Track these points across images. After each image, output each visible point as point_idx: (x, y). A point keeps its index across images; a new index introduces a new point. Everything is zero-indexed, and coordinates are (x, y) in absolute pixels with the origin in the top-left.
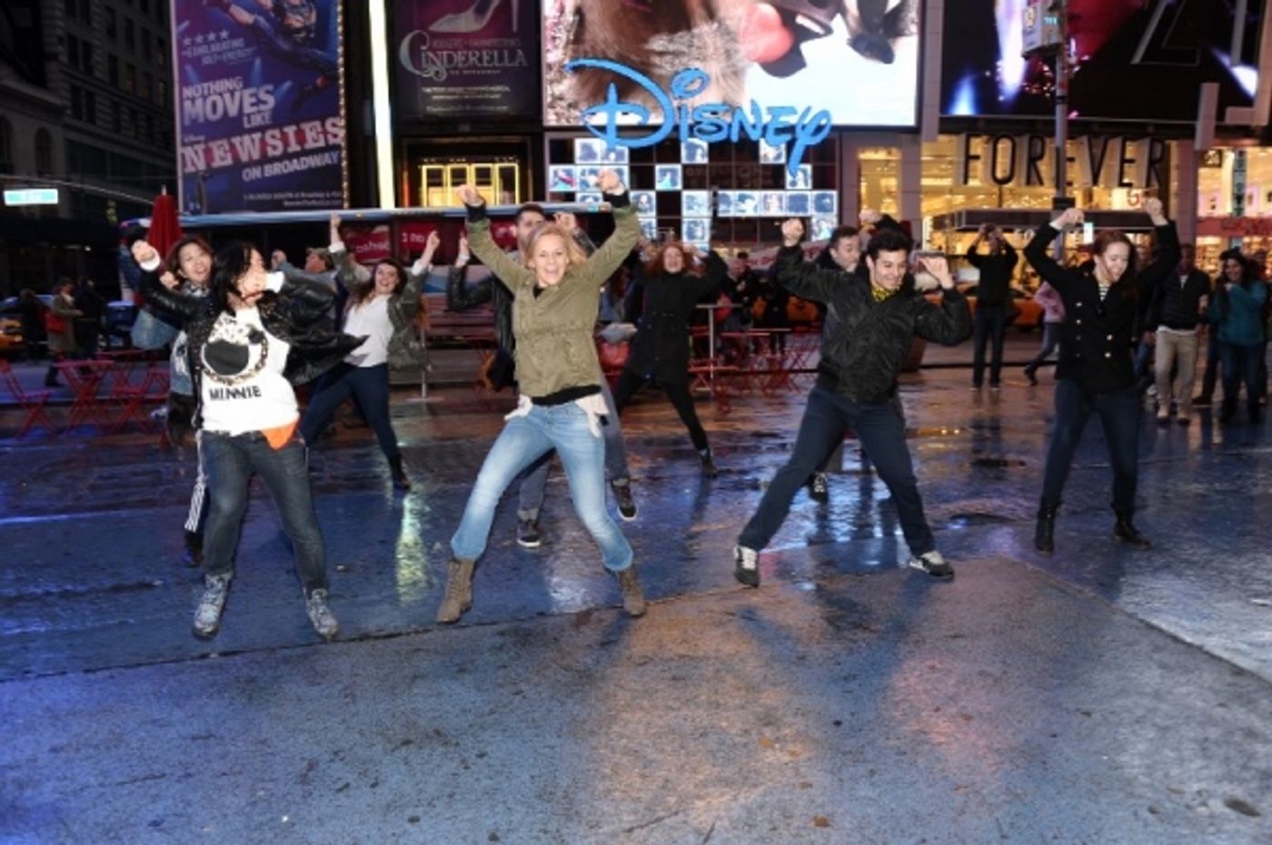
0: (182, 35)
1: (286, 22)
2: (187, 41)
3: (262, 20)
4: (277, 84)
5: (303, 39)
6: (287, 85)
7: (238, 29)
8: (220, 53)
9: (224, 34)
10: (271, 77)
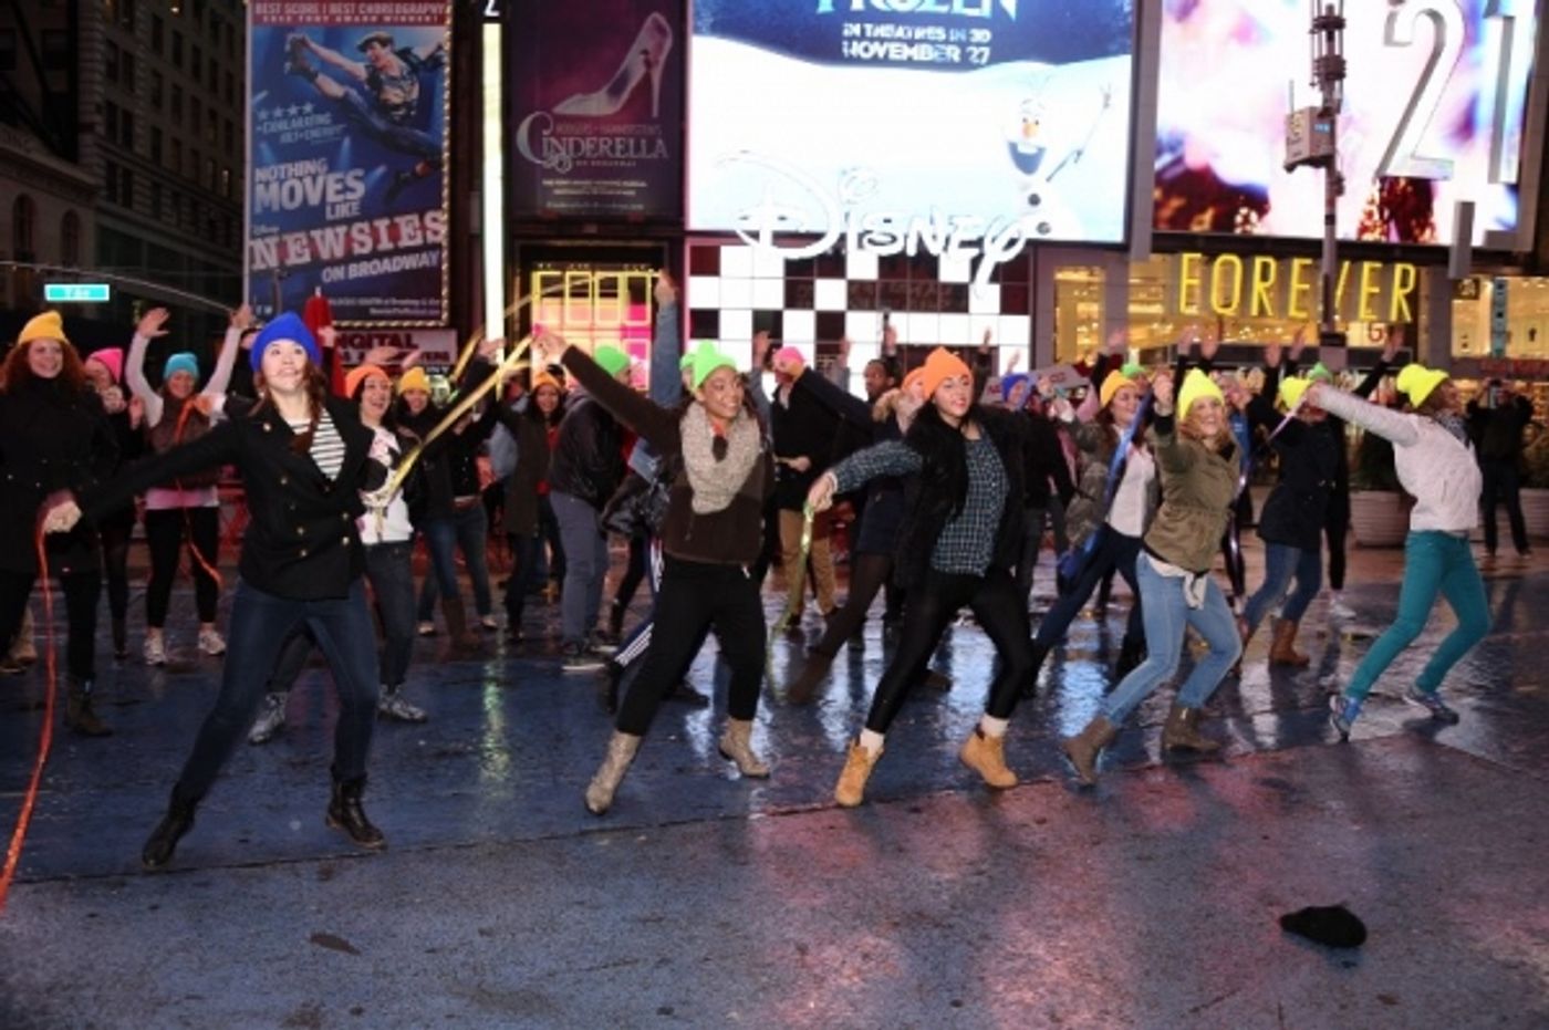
0: (258, 107)
1: (383, 97)
2: (263, 115)
3: (354, 93)
4: (369, 169)
5: (403, 117)
6: (380, 170)
7: (324, 103)
8: (301, 130)
9: (308, 108)
10: (362, 160)
